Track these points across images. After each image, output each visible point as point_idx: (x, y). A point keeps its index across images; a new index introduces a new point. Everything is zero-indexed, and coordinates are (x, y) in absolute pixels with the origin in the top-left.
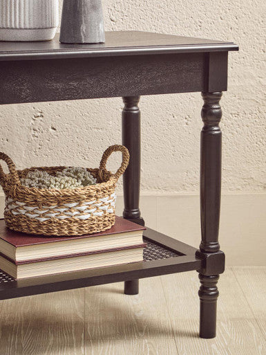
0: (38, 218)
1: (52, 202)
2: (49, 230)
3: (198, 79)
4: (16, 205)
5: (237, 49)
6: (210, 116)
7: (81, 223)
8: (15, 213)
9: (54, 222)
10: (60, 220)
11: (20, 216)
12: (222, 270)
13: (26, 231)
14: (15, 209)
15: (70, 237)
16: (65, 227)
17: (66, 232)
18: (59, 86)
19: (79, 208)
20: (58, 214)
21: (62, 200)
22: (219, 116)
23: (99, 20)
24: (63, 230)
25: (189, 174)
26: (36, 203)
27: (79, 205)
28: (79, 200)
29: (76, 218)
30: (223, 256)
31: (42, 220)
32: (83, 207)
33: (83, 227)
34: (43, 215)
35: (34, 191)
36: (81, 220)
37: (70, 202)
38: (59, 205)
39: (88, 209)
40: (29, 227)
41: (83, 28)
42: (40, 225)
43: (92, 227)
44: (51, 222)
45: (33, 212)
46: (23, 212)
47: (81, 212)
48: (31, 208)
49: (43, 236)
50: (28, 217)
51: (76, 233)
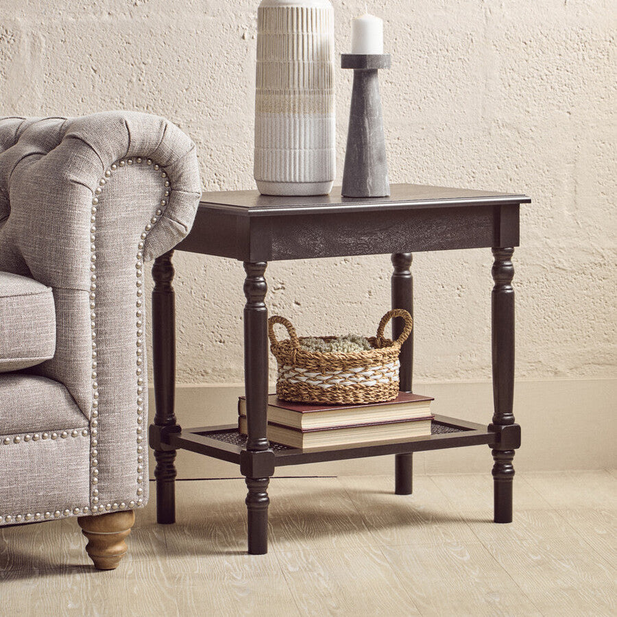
0: (321, 385)
1: (337, 367)
2: (333, 398)
3: (489, 234)
4: (296, 372)
5: (529, 201)
6: (502, 274)
7: (366, 390)
8: (293, 382)
9: (339, 389)
10: (345, 386)
11: (301, 384)
12: (518, 446)
13: (307, 400)
14: (294, 378)
15: (356, 405)
16: (351, 393)
17: (352, 400)
18: (351, 240)
19: (365, 373)
20: (344, 380)
21: (347, 364)
22: (511, 274)
23: (385, 173)
24: (349, 398)
25: (463, 357)
26: (319, 368)
27: (365, 370)
28: (365, 364)
29: (362, 384)
30: (518, 428)
31: (326, 386)
32: (369, 373)
33: (369, 394)
34: (327, 381)
35: (317, 355)
36: (367, 387)
37: (356, 367)
38: (344, 370)
39: (374, 375)
40: (311, 396)
41: (370, 180)
42: (323, 392)
43: (378, 395)
44: (335, 389)
45: (315, 379)
46: (303, 379)
47: (366, 377)
48: (313, 375)
49: (326, 405)
50: (309, 384)
51: (362, 401)
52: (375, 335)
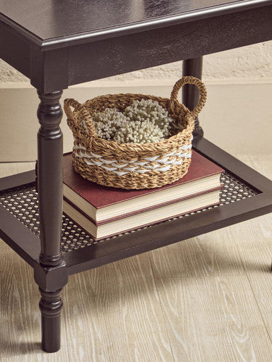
0: (116, 172)
1: (132, 157)
2: (127, 184)
4: (91, 155)
7: (161, 175)
8: (89, 163)
9: (134, 177)
10: (140, 174)
11: (96, 168)
13: (102, 183)
14: (89, 159)
15: (150, 190)
16: (145, 181)
17: (146, 186)
19: (160, 161)
20: (138, 169)
21: (143, 155)
24: (143, 184)
26: (114, 157)
27: (160, 158)
28: (160, 153)
29: (156, 171)
31: (121, 174)
32: (164, 160)
33: (163, 179)
34: (122, 169)
35: (112, 146)
36: (161, 172)
37: (152, 156)
38: (140, 159)
39: (169, 160)
40: (105, 180)
42: (118, 179)
43: (171, 178)
44: (130, 176)
45: (110, 165)
46: (99, 164)
47: (161, 164)
48: (108, 162)
49: (120, 190)
50: (104, 169)
51: (156, 186)
52: (168, 97)
